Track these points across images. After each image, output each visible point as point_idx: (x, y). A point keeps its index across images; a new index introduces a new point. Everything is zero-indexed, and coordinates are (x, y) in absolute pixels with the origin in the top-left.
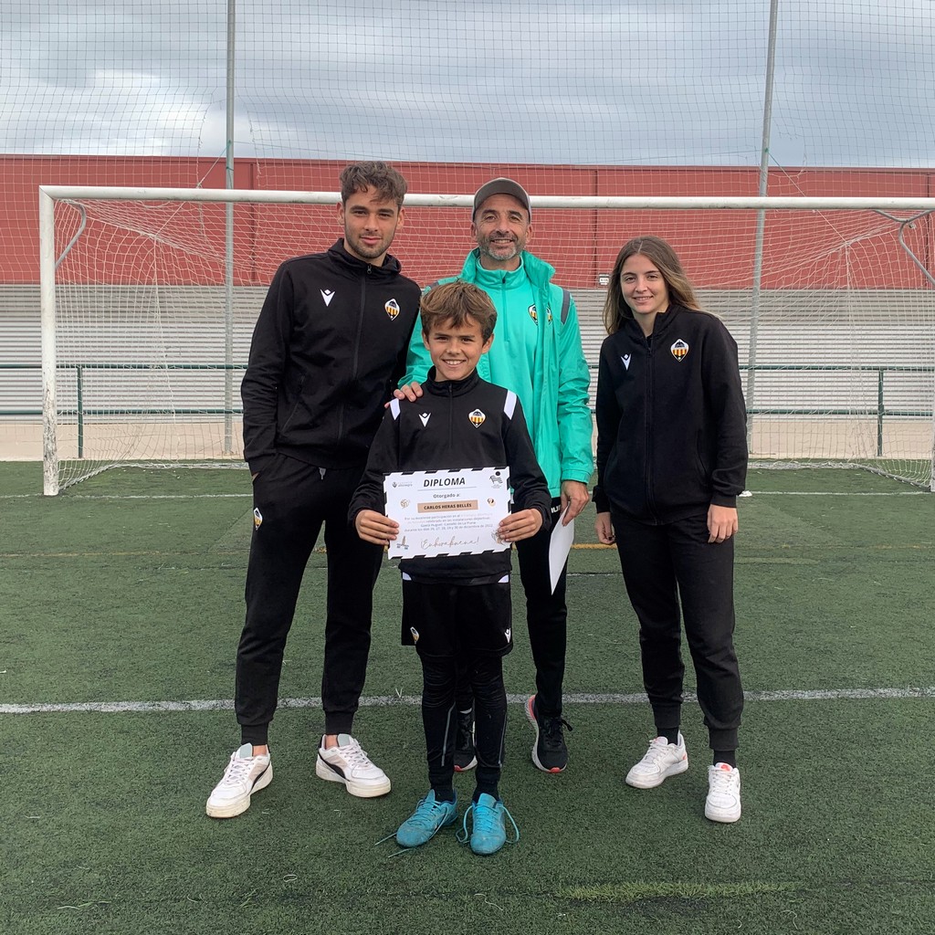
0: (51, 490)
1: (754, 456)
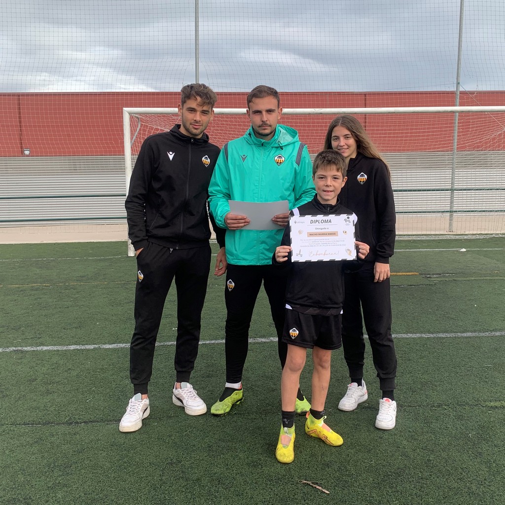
0: (131, 253)
1: (453, 233)
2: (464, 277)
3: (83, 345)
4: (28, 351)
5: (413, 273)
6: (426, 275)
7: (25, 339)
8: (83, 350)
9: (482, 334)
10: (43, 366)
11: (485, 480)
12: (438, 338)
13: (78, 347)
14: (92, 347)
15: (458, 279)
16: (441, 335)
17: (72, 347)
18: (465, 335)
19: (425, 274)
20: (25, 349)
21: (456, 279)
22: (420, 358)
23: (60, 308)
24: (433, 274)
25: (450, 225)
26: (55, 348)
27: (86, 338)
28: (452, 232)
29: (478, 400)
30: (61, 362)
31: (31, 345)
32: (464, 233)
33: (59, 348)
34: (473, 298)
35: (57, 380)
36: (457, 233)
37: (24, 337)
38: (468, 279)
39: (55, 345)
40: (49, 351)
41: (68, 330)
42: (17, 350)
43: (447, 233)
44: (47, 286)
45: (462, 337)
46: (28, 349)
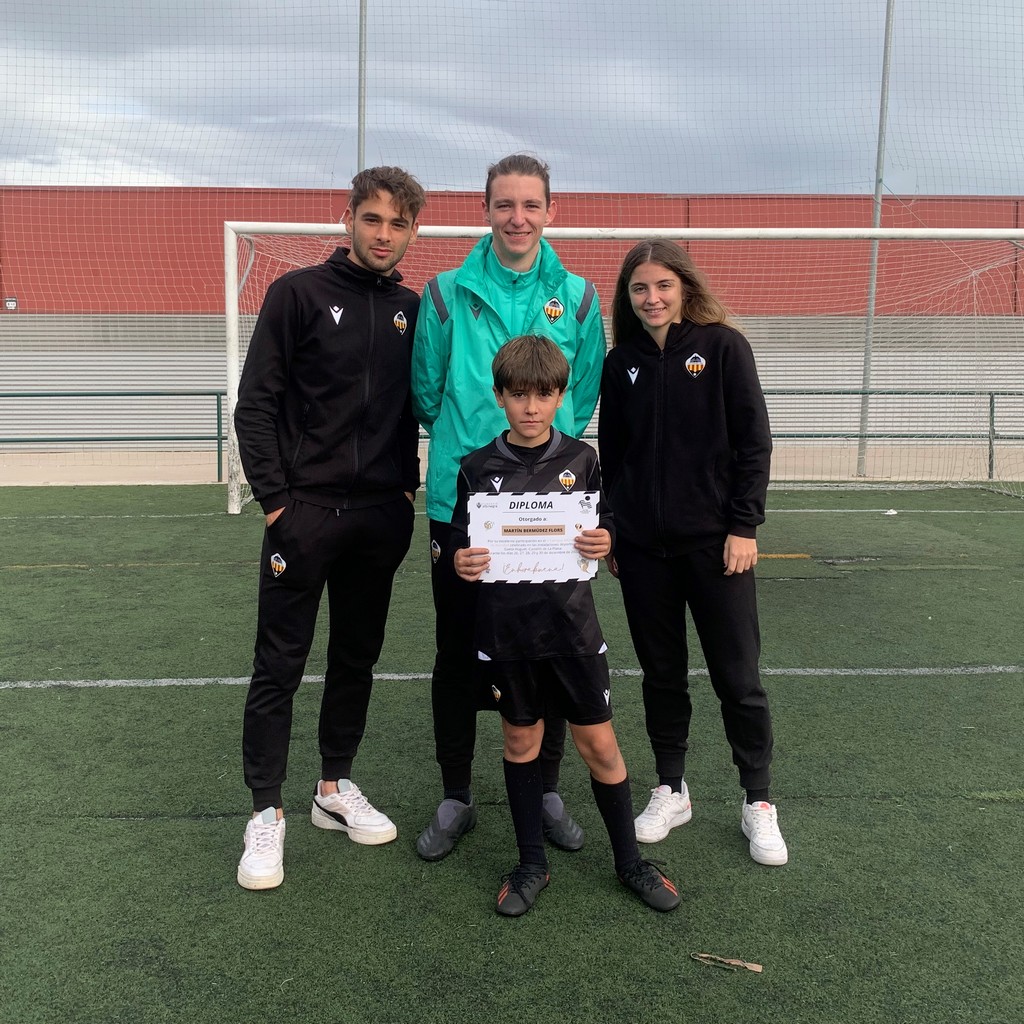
0: (234, 508)
1: (867, 479)
2: (900, 564)
3: (183, 678)
4: (80, 688)
5: (797, 555)
6: (825, 559)
7: (69, 666)
8: (186, 688)
9: (948, 671)
10: (117, 714)
11: (988, 922)
12: (864, 677)
13: (175, 682)
14: (202, 682)
15: (890, 567)
16: (870, 672)
17: (165, 682)
18: (916, 671)
19: (822, 558)
20: (75, 683)
21: (884, 567)
22: (838, 713)
23: (121, 610)
24: (839, 558)
25: (860, 462)
26: (132, 683)
27: (186, 665)
28: (864, 476)
29: (957, 787)
30: (151, 708)
31: (83, 677)
32: (888, 479)
33: (140, 683)
34: (923, 604)
35: (152, 740)
36: (875, 480)
37: (65, 662)
38: (908, 567)
39: (130, 678)
40: (122, 689)
41: (148, 651)
42: (59, 686)
43: (854, 479)
44: (83, 569)
45: (911, 675)
46: (80, 683)
